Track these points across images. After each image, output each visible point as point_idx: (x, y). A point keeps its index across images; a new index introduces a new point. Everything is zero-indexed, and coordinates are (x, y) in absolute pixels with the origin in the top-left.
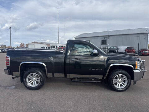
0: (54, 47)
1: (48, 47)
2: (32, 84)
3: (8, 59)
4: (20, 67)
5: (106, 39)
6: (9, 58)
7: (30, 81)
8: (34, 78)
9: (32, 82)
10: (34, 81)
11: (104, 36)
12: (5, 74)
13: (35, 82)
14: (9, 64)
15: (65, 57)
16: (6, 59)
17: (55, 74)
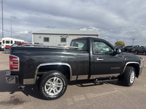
0: (8, 42)
2: (52, 92)
3: (17, 60)
4: (37, 71)
5: (65, 37)
7: (49, 89)
8: (54, 83)
9: (52, 89)
11: (63, 35)
13: (56, 88)
14: (17, 68)
15: (90, 56)
16: (10, 60)
17: (79, 76)
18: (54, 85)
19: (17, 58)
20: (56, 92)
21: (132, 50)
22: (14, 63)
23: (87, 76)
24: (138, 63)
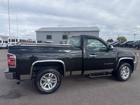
0: (13, 41)
1: (5, 40)
2: (47, 86)
4: (32, 67)
5: (67, 34)
6: (15, 57)
7: (44, 84)
9: (47, 84)
10: (48, 83)
11: (65, 32)
12: (6, 78)
13: (51, 84)
14: (14, 65)
15: (83, 53)
16: (8, 58)
17: (72, 72)
18: (49, 80)
19: (14, 56)
20: (50, 87)
21: (133, 46)
22: (11, 61)
23: (81, 71)
24: (132, 59)
